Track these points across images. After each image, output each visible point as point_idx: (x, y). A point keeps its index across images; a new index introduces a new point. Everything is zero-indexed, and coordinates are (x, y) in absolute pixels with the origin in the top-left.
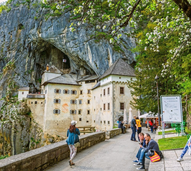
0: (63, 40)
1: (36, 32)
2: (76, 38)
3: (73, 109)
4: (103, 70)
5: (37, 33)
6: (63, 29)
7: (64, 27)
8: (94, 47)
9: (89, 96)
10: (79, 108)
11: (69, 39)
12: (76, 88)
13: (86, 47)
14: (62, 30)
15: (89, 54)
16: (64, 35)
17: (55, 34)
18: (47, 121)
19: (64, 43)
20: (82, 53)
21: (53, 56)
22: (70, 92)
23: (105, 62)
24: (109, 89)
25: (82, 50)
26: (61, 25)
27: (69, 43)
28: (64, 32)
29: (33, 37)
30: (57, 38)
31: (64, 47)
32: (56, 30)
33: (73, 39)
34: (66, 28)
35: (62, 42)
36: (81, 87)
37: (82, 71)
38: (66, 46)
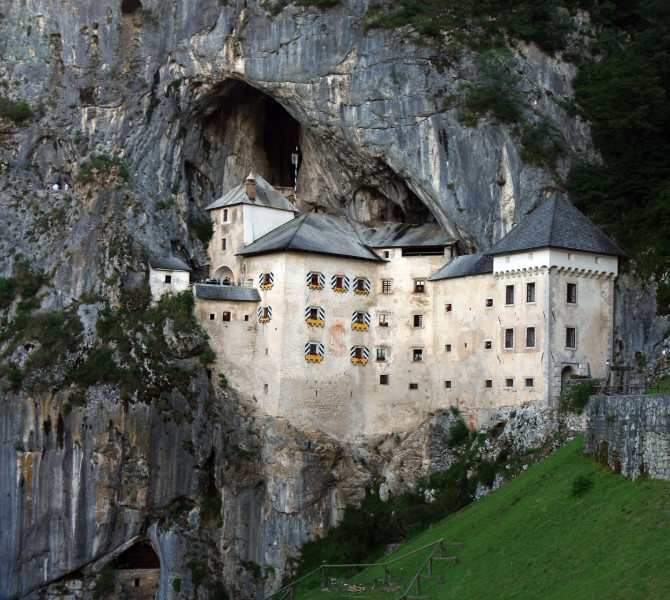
0: (334, 94)
1: (220, 50)
2: (387, 95)
3: (359, 344)
4: (479, 219)
5: (223, 54)
6: (338, 57)
7: (343, 52)
8: (454, 137)
9: (421, 302)
10: (379, 341)
11: (357, 96)
12: (366, 269)
13: (421, 133)
14: (334, 62)
15: (430, 157)
16: (339, 78)
17: (307, 72)
18: (283, 380)
19: (337, 106)
20: (404, 152)
21: (241, 135)
22: (351, 284)
23: (489, 192)
24: (531, 286)
25: (405, 141)
26: (336, 45)
27: (354, 109)
28: (343, 68)
29: (196, 62)
30: (309, 86)
31: (331, 119)
32: (313, 58)
33: (372, 98)
34: (353, 54)
35: (329, 104)
36: (383, 267)
37: (364, 203)
38: (343, 118)
